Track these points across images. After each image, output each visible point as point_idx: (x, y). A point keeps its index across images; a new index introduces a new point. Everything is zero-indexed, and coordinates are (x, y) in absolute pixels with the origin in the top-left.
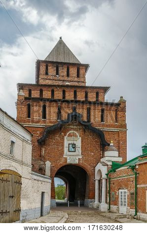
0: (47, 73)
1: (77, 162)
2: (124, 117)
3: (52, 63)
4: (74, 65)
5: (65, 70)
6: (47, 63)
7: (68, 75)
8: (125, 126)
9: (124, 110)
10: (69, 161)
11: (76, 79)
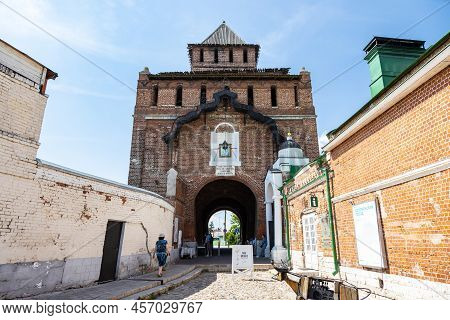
0: (202, 60)
1: (233, 173)
2: (310, 96)
3: (210, 46)
4: (238, 46)
5: (228, 53)
6: (201, 47)
7: (231, 60)
8: (311, 111)
9: (308, 86)
10: (218, 173)
11: (242, 65)
